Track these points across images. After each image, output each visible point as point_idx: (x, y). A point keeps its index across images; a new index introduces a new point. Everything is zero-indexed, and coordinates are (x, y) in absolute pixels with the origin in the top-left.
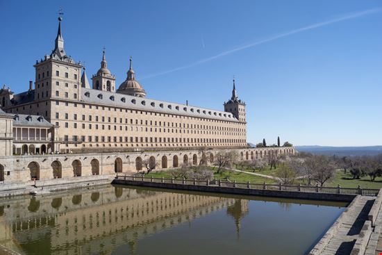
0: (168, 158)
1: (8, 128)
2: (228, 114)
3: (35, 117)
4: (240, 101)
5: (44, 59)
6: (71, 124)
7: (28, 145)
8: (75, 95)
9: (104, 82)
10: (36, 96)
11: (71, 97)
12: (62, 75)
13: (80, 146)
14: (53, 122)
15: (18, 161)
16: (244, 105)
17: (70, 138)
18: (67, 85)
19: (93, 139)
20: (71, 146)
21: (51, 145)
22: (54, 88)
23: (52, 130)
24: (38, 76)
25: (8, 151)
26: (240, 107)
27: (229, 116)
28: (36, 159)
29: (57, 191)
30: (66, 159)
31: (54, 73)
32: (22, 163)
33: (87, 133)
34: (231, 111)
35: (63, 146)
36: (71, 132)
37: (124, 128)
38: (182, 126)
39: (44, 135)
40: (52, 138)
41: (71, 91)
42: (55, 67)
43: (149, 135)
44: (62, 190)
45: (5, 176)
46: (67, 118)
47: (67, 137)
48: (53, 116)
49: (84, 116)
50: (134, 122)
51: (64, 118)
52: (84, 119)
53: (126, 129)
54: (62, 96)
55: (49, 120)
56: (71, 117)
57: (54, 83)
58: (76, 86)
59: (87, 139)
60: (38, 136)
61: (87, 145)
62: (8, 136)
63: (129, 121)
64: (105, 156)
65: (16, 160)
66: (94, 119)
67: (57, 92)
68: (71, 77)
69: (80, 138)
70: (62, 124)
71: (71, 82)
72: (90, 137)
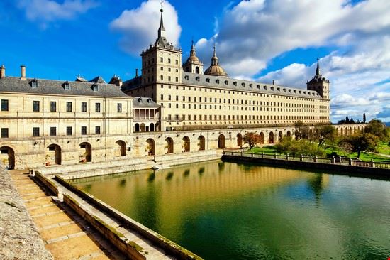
0: (265, 134)
1: (129, 108)
2: (312, 92)
3: (144, 99)
4: (324, 79)
5: (149, 48)
6: (173, 105)
7: (140, 123)
8: (177, 78)
9: (194, 68)
10: (143, 81)
11: (173, 81)
12: (165, 61)
13: (181, 124)
14: (159, 103)
15: (137, 138)
16: (328, 82)
17: (173, 117)
18: (170, 70)
19: (192, 118)
20: (174, 124)
21: (159, 124)
22: (159, 73)
23: (159, 110)
24: (144, 64)
25: (129, 129)
26: (324, 84)
27: (313, 94)
28: (152, 136)
29: (174, 165)
30: (177, 136)
31: (159, 59)
32: (140, 140)
33: (187, 112)
34: (314, 89)
35: (167, 124)
36: (173, 112)
37: (218, 107)
38: (270, 104)
39: (152, 115)
40: (160, 118)
41: (173, 75)
42: (159, 54)
43: (239, 113)
44: (179, 165)
45: (127, 152)
46: (170, 99)
47: (170, 116)
48: (158, 98)
49: (184, 97)
50: (227, 101)
51: (168, 99)
52: (184, 100)
53: (220, 108)
54: (166, 80)
55: (155, 101)
56: (173, 98)
57: (158, 68)
58: (177, 71)
59: (187, 118)
60: (147, 116)
61: (187, 123)
62: (129, 115)
63: (222, 101)
64: (211, 133)
65: (135, 137)
66: (192, 100)
67: (162, 76)
68: (173, 62)
69: (181, 116)
70: (166, 104)
71: (174, 67)
72: (190, 116)
